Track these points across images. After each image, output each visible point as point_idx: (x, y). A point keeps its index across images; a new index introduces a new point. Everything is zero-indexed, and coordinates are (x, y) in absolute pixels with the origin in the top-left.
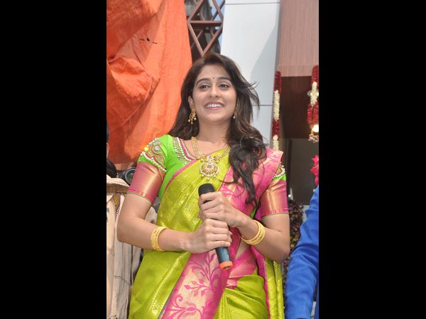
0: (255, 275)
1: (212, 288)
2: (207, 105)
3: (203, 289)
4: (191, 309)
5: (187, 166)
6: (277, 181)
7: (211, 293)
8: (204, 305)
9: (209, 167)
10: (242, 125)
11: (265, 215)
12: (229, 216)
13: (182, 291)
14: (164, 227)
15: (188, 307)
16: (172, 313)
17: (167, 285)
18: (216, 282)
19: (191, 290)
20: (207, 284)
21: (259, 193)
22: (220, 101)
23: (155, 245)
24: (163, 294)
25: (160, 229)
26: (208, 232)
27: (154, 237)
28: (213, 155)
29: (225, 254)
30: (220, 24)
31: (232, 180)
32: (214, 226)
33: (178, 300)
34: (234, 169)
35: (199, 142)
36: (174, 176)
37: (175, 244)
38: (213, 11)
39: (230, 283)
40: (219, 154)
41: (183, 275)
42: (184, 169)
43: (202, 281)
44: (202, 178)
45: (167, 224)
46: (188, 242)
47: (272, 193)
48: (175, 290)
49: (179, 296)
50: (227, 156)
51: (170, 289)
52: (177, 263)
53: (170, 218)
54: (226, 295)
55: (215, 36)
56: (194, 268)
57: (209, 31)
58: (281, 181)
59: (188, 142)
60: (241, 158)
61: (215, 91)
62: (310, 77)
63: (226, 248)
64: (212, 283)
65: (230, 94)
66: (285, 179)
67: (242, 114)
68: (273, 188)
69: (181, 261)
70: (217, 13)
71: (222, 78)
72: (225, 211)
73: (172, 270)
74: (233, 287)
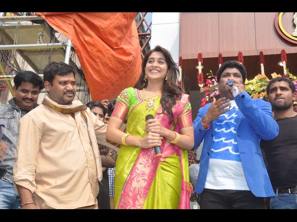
0: (175, 155)
1: (152, 163)
2: (151, 70)
3: (148, 164)
4: (143, 174)
5: (139, 104)
6: (186, 110)
7: (152, 166)
8: (149, 172)
9: (150, 104)
10: (171, 83)
11: (181, 128)
12: (162, 131)
13: (138, 166)
14: (128, 134)
15: (141, 173)
16: (134, 176)
17: (131, 163)
18: (154, 161)
19: (142, 165)
20: (150, 161)
21: (175, 117)
22: (158, 69)
23: (124, 143)
24: (129, 167)
25: (126, 135)
26: (150, 139)
27: (123, 139)
28: (153, 98)
29: (158, 149)
30: (149, 35)
31: (161, 112)
32: (153, 136)
33: (136, 170)
34: (163, 106)
35: (146, 91)
36: (133, 109)
37: (133, 143)
38: (146, 28)
39: (162, 160)
40: (156, 98)
41: (138, 158)
42: (138, 105)
43: (147, 161)
44: (147, 109)
45: (130, 133)
46: (139, 143)
47: (184, 117)
48: (135, 165)
49: (137, 168)
50: (160, 99)
51: (132, 164)
52: (135, 152)
53: (131, 129)
54: (160, 165)
55: (147, 40)
56: (143, 154)
57: (144, 38)
58: (188, 110)
59: (141, 91)
60: (167, 100)
61: (155, 64)
62: (197, 59)
63: (159, 146)
64: (152, 161)
65: (164, 66)
66: (191, 108)
67: (171, 77)
68: (185, 114)
69: (137, 152)
70: (148, 29)
71: (160, 58)
72: (161, 129)
73: (133, 155)
74: (164, 162)
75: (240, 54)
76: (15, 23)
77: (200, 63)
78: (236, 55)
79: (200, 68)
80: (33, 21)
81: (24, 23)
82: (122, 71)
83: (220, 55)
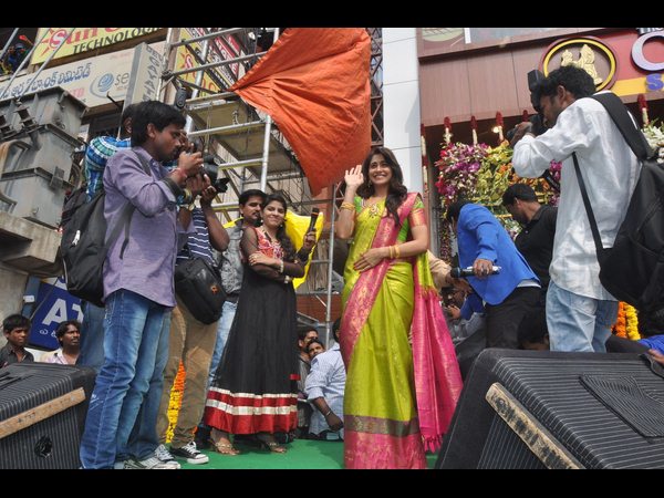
9: (373, 209)
31: (387, 215)
44: (370, 216)
62: (444, 125)
75: (498, 114)
76: (207, 104)
77: (447, 130)
78: (494, 116)
79: (448, 136)
80: (227, 99)
81: (216, 102)
82: (341, 143)
83: (473, 117)
